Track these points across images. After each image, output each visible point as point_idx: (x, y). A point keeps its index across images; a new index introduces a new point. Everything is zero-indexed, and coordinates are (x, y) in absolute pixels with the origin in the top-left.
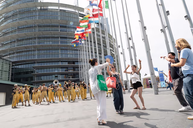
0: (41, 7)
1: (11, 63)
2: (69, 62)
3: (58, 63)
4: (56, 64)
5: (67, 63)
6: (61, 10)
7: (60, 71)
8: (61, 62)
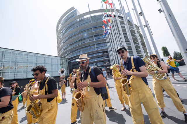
0: (79, 18)
1: (67, 59)
2: (103, 52)
3: (96, 54)
4: (95, 55)
5: (102, 53)
6: (92, 17)
7: (98, 59)
8: (98, 53)
